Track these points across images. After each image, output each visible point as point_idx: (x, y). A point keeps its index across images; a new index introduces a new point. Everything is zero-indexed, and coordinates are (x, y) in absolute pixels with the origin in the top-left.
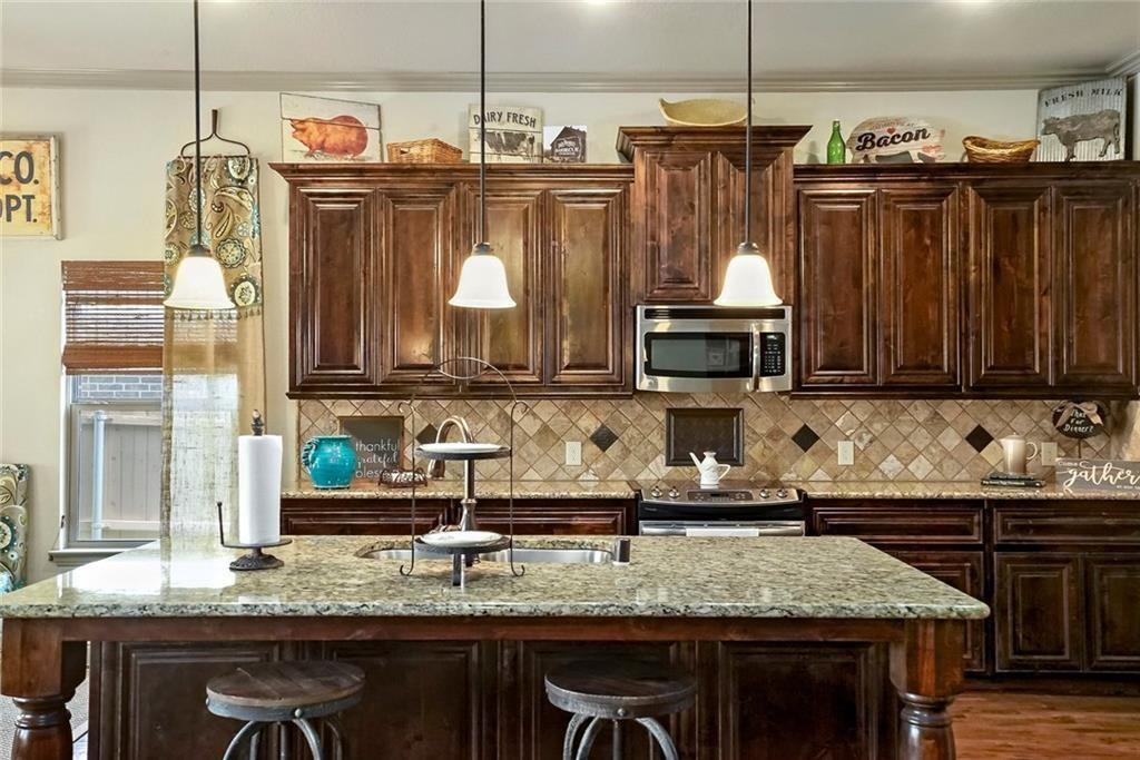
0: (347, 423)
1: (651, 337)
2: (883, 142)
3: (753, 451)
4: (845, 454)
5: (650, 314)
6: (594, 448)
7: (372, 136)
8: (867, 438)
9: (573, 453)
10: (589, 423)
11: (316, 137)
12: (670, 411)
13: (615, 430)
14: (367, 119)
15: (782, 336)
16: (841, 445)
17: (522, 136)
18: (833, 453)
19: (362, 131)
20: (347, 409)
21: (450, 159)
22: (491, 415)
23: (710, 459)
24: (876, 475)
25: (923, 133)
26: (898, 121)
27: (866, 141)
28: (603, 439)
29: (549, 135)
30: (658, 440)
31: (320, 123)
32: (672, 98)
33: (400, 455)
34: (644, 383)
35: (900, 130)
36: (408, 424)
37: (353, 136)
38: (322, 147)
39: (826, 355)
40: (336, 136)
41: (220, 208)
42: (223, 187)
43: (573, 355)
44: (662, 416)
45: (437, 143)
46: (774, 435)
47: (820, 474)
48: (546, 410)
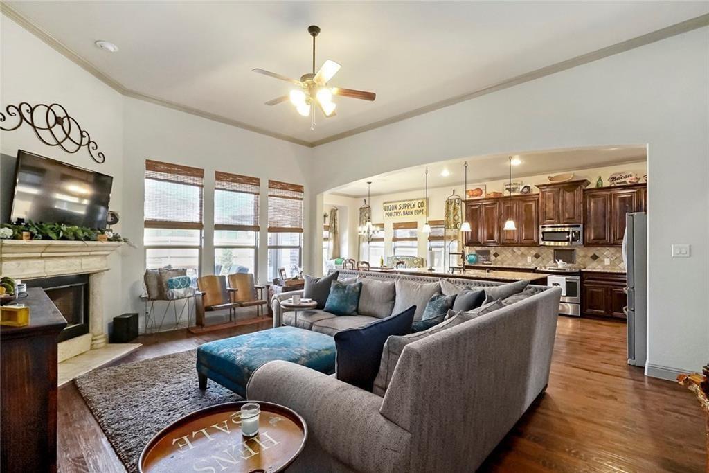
0: (477, 251)
1: (543, 233)
2: (618, 179)
3: (579, 260)
4: (607, 262)
5: (543, 227)
6: (535, 258)
7: (484, 192)
8: (614, 258)
9: (529, 259)
10: (533, 252)
11: (471, 194)
12: (555, 250)
13: (540, 254)
14: (483, 188)
15: (579, 232)
16: (606, 259)
17: (517, 188)
18: (604, 261)
19: (481, 191)
20: (479, 248)
21: (499, 196)
22: (510, 250)
23: (561, 261)
24: (617, 268)
25: (631, 175)
26: (624, 173)
27: (613, 179)
28: (537, 256)
29: (522, 187)
30: (551, 257)
31: (472, 191)
32: (552, 175)
33: (489, 258)
34: (541, 243)
35: (624, 175)
36: (491, 252)
37: (479, 192)
38: (472, 195)
39: (594, 235)
40: (475, 193)
41: (454, 209)
42: (455, 205)
43: (525, 237)
44: (552, 251)
45: (495, 193)
46: (585, 256)
47: (599, 267)
48: (523, 249)
